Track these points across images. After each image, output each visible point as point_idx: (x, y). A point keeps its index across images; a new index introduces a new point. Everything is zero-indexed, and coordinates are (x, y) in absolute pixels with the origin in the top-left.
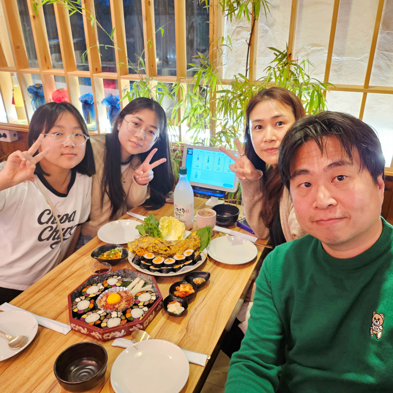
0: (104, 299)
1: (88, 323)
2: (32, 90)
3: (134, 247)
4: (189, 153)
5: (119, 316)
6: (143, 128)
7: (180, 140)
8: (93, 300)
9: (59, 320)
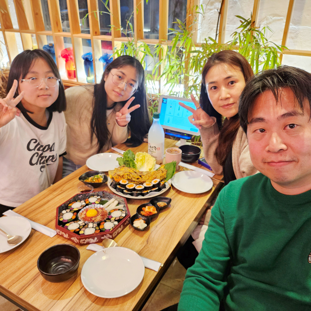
0: (84, 213)
1: (70, 230)
2: (46, 48)
3: (113, 174)
4: (164, 102)
5: (95, 227)
6: (125, 80)
7: (159, 92)
8: (75, 213)
9: (48, 226)
